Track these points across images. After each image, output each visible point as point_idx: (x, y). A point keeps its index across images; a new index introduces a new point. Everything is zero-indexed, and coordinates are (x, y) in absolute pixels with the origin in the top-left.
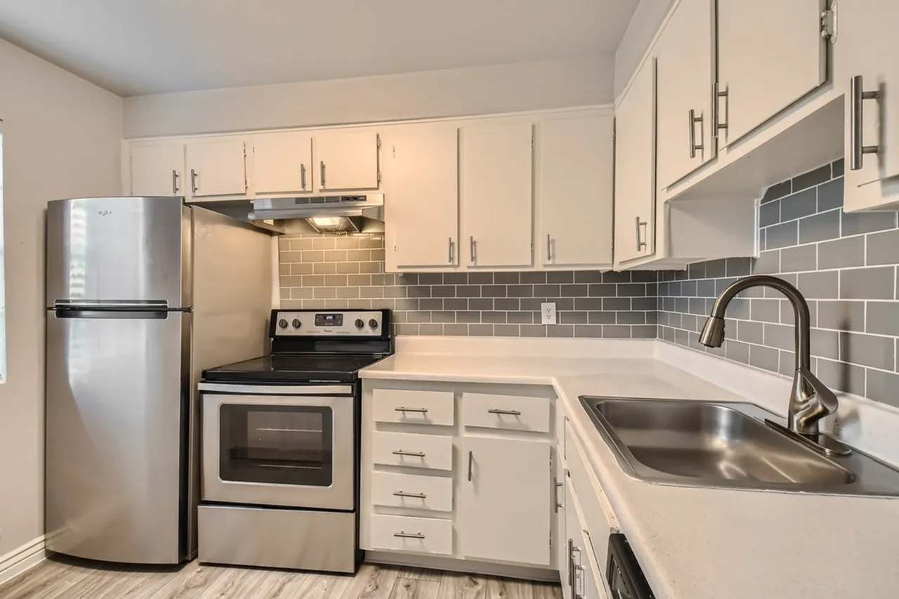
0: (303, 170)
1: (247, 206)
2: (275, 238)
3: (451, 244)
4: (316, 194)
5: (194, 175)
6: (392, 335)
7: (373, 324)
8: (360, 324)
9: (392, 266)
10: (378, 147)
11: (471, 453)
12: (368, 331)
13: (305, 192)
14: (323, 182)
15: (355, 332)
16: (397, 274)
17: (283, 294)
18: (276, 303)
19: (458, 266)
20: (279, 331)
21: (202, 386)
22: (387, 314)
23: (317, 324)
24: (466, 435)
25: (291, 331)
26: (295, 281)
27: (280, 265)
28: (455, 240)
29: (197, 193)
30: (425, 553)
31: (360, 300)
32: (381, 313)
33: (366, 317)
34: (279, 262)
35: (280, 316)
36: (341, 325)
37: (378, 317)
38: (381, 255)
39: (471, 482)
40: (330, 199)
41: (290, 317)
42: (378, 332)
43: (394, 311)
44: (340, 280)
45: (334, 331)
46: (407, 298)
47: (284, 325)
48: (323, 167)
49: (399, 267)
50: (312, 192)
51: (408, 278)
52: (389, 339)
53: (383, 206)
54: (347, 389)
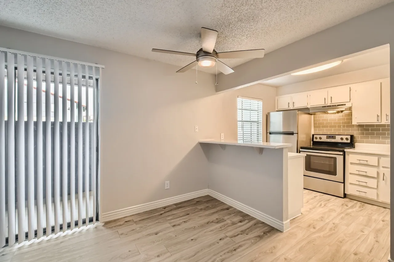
0: (325, 99)
1: (307, 109)
2: (313, 116)
3: (378, 116)
4: (329, 105)
5: (294, 103)
6: (354, 143)
7: (347, 139)
8: (342, 139)
9: (354, 122)
10: (350, 91)
11: (384, 173)
12: (345, 141)
13: (325, 104)
14: (331, 102)
15: (341, 141)
16: (356, 125)
17: (315, 130)
18: (313, 133)
19: (381, 122)
20: (315, 140)
21: (301, 150)
22: (352, 137)
23: (327, 138)
24: (382, 169)
25: (318, 140)
26: (319, 127)
27: (314, 123)
28: (379, 115)
29: (294, 107)
30: (367, 197)
31: (341, 132)
32: (350, 136)
33: (344, 137)
34: (314, 121)
35: (315, 136)
36: (335, 139)
37: (349, 137)
38: (351, 119)
39: (384, 181)
40: (333, 106)
41: (318, 136)
42: (349, 141)
43: (355, 136)
44: (335, 126)
45: (333, 140)
46: (360, 132)
47: (316, 138)
48: (331, 98)
49: (357, 123)
50: (327, 104)
51: (360, 126)
52: (353, 144)
53: (352, 107)
54: (342, 153)
